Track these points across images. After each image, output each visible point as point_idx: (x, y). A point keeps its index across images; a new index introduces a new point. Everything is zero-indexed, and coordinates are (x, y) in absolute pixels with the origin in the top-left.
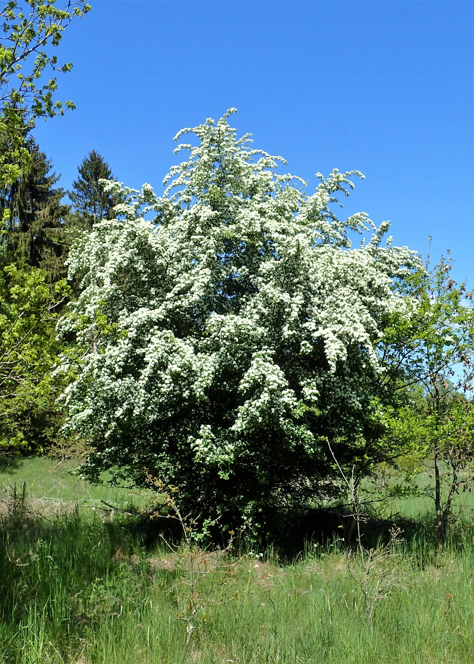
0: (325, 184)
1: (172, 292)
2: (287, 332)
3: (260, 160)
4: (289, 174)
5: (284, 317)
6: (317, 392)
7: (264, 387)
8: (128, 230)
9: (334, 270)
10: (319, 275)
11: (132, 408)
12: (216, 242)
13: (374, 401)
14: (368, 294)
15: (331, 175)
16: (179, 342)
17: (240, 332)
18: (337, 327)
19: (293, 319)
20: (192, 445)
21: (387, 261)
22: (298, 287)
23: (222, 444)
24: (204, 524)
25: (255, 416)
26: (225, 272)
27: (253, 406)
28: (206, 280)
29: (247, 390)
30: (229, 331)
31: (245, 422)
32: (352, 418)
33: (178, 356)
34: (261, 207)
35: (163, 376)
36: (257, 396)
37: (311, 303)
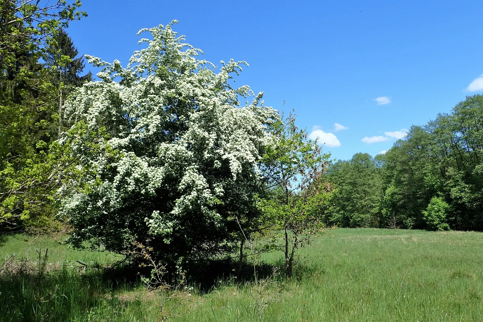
0: (226, 68)
1: (135, 129)
2: (206, 155)
3: (188, 50)
4: (205, 60)
5: (205, 146)
6: (223, 190)
7: (193, 187)
8: (107, 89)
9: (234, 120)
10: (225, 121)
11: (109, 201)
12: (164, 99)
13: (256, 196)
14: (252, 134)
15: (229, 62)
16: (139, 159)
17: (178, 154)
18: (237, 153)
19: (210, 147)
20: (147, 223)
21: (261, 115)
22: (213, 129)
23: (165, 222)
24: (151, 272)
25: (188, 205)
26: (168, 118)
27: (187, 199)
28: (157, 122)
29: (183, 189)
30: (171, 154)
31: (181, 209)
32: (243, 206)
33: (139, 168)
34: (190, 79)
35: (129, 181)
36: (189, 193)
37: (221, 139)
